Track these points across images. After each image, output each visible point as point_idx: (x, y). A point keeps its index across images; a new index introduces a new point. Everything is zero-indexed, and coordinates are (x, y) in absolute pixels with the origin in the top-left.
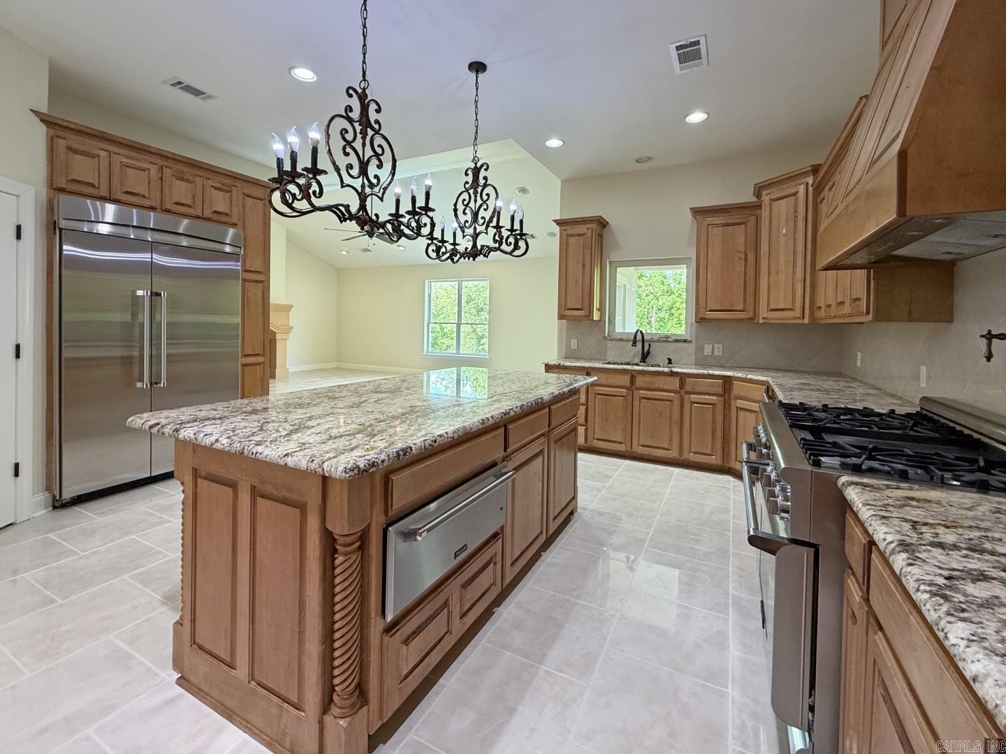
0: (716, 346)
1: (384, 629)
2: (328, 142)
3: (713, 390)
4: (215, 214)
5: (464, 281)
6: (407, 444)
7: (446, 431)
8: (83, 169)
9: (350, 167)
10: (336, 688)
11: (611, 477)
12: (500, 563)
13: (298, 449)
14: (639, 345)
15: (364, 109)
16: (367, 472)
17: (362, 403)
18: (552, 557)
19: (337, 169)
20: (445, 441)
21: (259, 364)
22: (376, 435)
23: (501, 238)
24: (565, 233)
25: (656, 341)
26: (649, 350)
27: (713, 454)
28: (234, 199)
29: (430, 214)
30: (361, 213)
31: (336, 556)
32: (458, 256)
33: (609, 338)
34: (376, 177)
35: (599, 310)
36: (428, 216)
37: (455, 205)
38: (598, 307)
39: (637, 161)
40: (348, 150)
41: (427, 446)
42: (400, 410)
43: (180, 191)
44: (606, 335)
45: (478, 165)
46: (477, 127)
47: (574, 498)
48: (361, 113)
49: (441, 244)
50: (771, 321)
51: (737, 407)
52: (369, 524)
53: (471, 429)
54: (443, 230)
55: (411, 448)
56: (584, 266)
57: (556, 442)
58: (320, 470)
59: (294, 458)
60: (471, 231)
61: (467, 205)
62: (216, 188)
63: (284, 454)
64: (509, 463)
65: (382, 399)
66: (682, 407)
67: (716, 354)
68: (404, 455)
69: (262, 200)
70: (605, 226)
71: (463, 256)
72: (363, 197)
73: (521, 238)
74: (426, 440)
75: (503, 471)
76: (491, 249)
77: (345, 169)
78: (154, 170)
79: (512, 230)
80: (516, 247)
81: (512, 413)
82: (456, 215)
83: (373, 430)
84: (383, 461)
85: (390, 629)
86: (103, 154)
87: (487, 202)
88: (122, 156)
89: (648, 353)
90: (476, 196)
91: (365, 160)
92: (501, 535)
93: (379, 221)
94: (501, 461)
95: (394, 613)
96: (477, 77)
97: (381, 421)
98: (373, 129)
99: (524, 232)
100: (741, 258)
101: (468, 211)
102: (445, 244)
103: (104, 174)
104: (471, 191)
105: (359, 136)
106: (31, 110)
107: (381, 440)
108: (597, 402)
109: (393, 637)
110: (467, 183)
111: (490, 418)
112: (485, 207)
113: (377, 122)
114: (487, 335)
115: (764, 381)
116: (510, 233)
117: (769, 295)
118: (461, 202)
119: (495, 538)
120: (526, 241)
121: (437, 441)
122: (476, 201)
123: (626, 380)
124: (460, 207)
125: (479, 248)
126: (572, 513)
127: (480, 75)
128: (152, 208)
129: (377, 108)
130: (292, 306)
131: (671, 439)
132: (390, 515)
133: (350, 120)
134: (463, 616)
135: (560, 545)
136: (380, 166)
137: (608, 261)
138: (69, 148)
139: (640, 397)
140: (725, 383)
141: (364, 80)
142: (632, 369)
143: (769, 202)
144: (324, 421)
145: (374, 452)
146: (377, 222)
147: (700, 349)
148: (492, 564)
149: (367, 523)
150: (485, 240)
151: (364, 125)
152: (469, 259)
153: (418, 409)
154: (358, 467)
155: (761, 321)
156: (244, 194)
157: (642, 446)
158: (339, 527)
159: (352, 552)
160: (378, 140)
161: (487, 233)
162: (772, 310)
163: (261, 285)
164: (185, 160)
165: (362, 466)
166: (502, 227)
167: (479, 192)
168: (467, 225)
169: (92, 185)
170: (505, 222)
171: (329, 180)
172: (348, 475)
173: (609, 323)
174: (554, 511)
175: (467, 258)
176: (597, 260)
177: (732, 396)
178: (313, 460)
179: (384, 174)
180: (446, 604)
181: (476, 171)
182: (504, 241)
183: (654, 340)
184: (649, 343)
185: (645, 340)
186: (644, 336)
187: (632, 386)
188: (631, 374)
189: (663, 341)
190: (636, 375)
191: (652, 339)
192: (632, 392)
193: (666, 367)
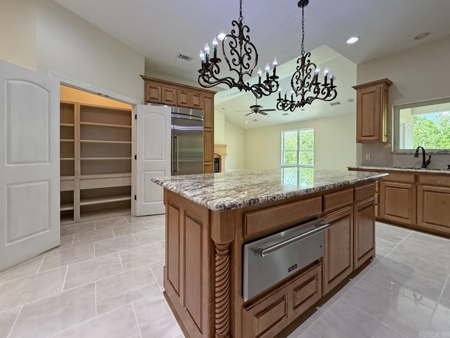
1: (243, 305)
2: (223, 48)
4: (194, 106)
5: (300, 130)
6: (256, 197)
7: (282, 193)
8: (154, 94)
9: (234, 60)
10: (217, 331)
11: (401, 239)
12: (320, 280)
13: (201, 194)
14: (421, 157)
15: (241, 31)
16: (229, 209)
17: (242, 178)
18: (358, 283)
19: (228, 62)
20: (281, 199)
21: (210, 165)
22: (241, 191)
23: (319, 89)
24: (360, 93)
25: (436, 154)
26: (429, 160)
28: (201, 99)
29: (276, 80)
30: (240, 83)
31: (216, 255)
32: (294, 107)
33: (394, 153)
34: (248, 64)
35: (386, 136)
36: (275, 81)
37: (292, 80)
38: (386, 134)
39: (416, 38)
40: (233, 52)
41: (269, 200)
42: (259, 182)
43: (183, 98)
44: (392, 151)
45: (304, 56)
46: (303, 35)
47: (373, 248)
48: (240, 33)
49: (285, 103)
52: (234, 240)
53: (299, 194)
54: (286, 95)
55: (258, 199)
56: (374, 110)
57: (359, 211)
58: (206, 205)
59: (197, 197)
60: (301, 92)
61: (298, 79)
62: (194, 96)
63: (194, 195)
64: (326, 219)
65: (252, 177)
68: (254, 203)
69: (211, 98)
70: (390, 85)
71: (297, 106)
72: (241, 74)
73: (332, 90)
74: (269, 196)
75: (321, 223)
76: (313, 99)
77: (232, 61)
78: (174, 90)
79: (325, 85)
80: (329, 94)
81: (327, 188)
82: (292, 86)
83: (241, 189)
84: (240, 205)
85: (247, 306)
86: (160, 87)
87: (310, 74)
88: (165, 87)
89: (429, 162)
90: (303, 73)
91: (242, 56)
92: (321, 263)
93: (249, 86)
94: (320, 216)
95: (248, 298)
96: (303, 9)
97: (247, 186)
98: (245, 40)
99: (334, 85)
101: (299, 82)
102: (287, 102)
103: (160, 94)
104: (301, 71)
105: (239, 45)
106: (140, 75)
107: (243, 194)
108: (387, 192)
109: (248, 311)
110: (298, 67)
111: (312, 189)
112: (309, 76)
113: (248, 37)
114: (313, 158)
116: (324, 87)
118: (295, 78)
119: (317, 264)
120: (335, 90)
121: (276, 198)
122: (303, 75)
123: (411, 178)
124: (295, 81)
125: (305, 99)
126: (371, 258)
127: (305, 8)
128: (174, 105)
129: (247, 29)
130: (227, 145)
132: (246, 237)
133: (234, 37)
134: (295, 308)
135: (363, 277)
136: (249, 59)
137: (392, 106)
138: (150, 87)
139: (423, 190)
141: (241, 17)
142: (416, 171)
144: (221, 184)
145: (236, 199)
146: (248, 87)
148: (315, 280)
149: (233, 239)
150: (310, 94)
151: (241, 39)
152: (300, 107)
153: (269, 182)
154: (224, 206)
156: (204, 97)
157: (426, 222)
158: (217, 239)
159: (225, 255)
160: (248, 46)
161: (310, 91)
163: (211, 133)
164: (184, 86)
165: (227, 205)
166: (320, 83)
167: (305, 70)
168: (299, 89)
169: (156, 99)
170: (321, 80)
171: (222, 65)
172: (218, 210)
173: (394, 144)
174: (359, 254)
175: (299, 107)
176: (385, 107)
178: (204, 200)
179: (252, 62)
180: (283, 298)
181: (303, 59)
182: (321, 91)
183: (434, 153)
184: (430, 155)
185: (426, 153)
186: (425, 151)
187: (416, 182)
188: (415, 175)
189: (442, 154)
190: (419, 175)
191: (432, 152)
192: (416, 186)
193: (447, 170)
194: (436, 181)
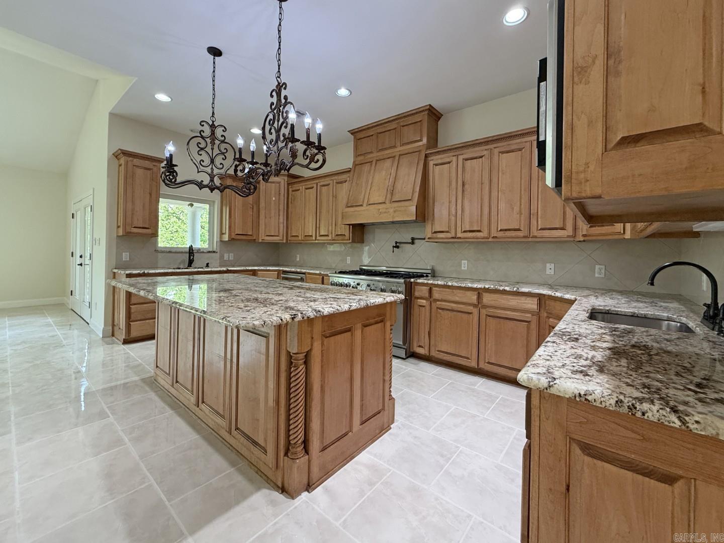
0: (230, 254)
44: (157, 249)
50: (266, 241)
67: (230, 259)
89: (193, 260)
100: (251, 207)
115: (276, 270)
117: (265, 228)
140: (253, 273)
147: (222, 257)
155: (260, 241)
162: (267, 236)
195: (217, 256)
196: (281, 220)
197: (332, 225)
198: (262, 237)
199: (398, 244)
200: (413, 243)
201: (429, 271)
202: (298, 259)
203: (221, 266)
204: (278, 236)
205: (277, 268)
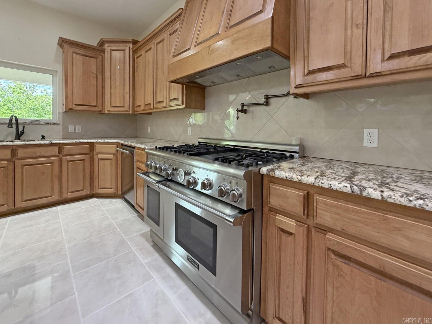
0: (77, 126)
3: (83, 152)
14: (14, 126)
26: (23, 130)
27: (84, 189)
50: (112, 113)
51: (99, 159)
66: (61, 166)
67: (76, 131)
89: (23, 133)
100: (94, 77)
115: (115, 142)
117: (111, 98)
123: (7, 154)
131: (52, 188)
139: (22, 165)
140: (90, 146)
142: (13, 144)
143: (110, 51)
147: (65, 128)
155: (106, 112)
157: (25, 201)
162: (113, 107)
177: (94, 153)
183: (28, 123)
184: (24, 125)
185: (19, 123)
186: (19, 120)
187: (13, 158)
188: (12, 149)
189: (36, 124)
190: (17, 149)
191: (25, 122)
192: (13, 162)
193: (41, 141)
194: (35, 153)
195: (60, 127)
196: (127, 90)
197: (166, 89)
198: (108, 108)
199: (245, 108)
200: (267, 104)
201: (296, 149)
202: (149, 132)
203: (64, 139)
204: (124, 107)
205: (116, 141)
